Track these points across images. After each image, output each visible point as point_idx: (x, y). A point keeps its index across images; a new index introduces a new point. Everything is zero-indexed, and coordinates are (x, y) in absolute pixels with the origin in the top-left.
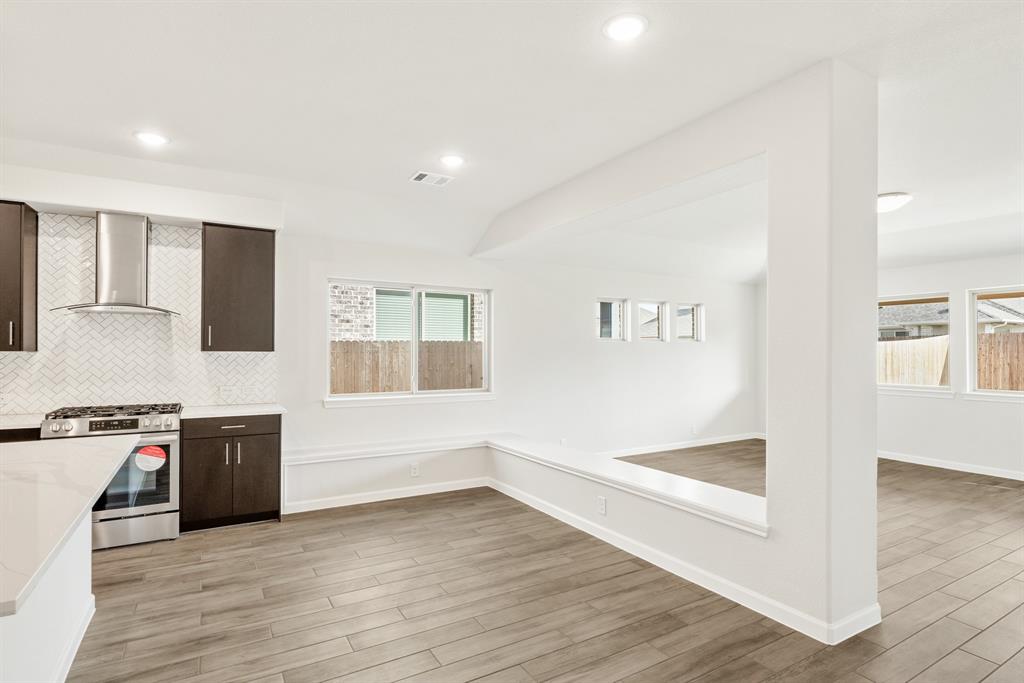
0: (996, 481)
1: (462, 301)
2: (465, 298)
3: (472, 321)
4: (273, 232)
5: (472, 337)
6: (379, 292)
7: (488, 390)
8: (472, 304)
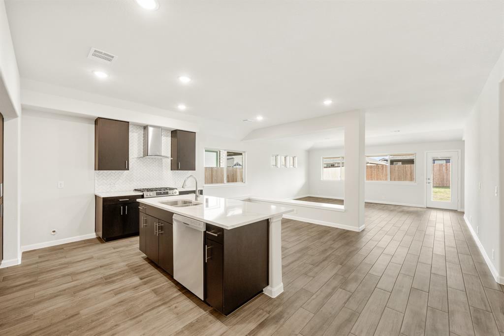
0: (371, 203)
1: (215, 153)
2: (217, 152)
3: (220, 160)
4: (195, 133)
5: (220, 166)
6: (206, 151)
7: (244, 183)
8: (220, 154)
